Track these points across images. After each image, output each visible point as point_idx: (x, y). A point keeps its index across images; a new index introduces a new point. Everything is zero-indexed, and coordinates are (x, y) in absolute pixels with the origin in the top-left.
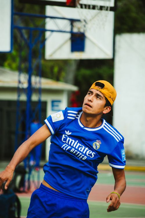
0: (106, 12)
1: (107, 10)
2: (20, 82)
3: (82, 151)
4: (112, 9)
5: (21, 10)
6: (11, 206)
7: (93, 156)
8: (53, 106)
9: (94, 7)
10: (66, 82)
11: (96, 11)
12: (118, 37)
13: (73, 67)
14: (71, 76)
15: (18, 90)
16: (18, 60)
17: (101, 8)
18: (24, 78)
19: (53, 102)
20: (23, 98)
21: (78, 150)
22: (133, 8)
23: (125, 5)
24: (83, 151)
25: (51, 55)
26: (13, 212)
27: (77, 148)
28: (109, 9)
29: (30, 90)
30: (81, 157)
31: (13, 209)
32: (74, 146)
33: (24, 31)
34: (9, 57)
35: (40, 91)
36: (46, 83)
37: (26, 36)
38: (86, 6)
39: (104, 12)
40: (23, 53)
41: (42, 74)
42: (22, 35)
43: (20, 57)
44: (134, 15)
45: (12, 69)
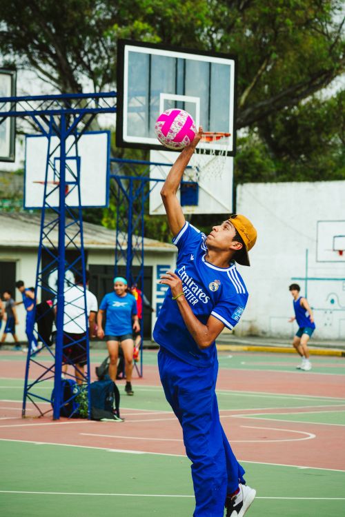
0: (224, 157)
1: (224, 155)
2: (117, 242)
3: (194, 292)
4: (230, 154)
5: (120, 156)
6: (108, 396)
7: (207, 301)
8: (159, 272)
9: (208, 152)
11: (211, 157)
12: (239, 187)
15: (115, 253)
16: (116, 215)
17: (217, 153)
18: (122, 238)
19: (159, 267)
20: (122, 262)
21: (190, 289)
22: (257, 152)
23: (247, 148)
24: (196, 292)
25: (155, 211)
26: (111, 403)
27: (190, 287)
28: (226, 154)
29: (130, 253)
30: (192, 299)
31: (110, 399)
32: (187, 284)
33: (122, 181)
34: (105, 215)
35: (143, 254)
36: (150, 244)
37: (125, 188)
38: (198, 150)
39: (220, 157)
40: (122, 208)
41: (146, 233)
42: (120, 186)
43: (119, 212)
44: (258, 160)
45: (110, 227)
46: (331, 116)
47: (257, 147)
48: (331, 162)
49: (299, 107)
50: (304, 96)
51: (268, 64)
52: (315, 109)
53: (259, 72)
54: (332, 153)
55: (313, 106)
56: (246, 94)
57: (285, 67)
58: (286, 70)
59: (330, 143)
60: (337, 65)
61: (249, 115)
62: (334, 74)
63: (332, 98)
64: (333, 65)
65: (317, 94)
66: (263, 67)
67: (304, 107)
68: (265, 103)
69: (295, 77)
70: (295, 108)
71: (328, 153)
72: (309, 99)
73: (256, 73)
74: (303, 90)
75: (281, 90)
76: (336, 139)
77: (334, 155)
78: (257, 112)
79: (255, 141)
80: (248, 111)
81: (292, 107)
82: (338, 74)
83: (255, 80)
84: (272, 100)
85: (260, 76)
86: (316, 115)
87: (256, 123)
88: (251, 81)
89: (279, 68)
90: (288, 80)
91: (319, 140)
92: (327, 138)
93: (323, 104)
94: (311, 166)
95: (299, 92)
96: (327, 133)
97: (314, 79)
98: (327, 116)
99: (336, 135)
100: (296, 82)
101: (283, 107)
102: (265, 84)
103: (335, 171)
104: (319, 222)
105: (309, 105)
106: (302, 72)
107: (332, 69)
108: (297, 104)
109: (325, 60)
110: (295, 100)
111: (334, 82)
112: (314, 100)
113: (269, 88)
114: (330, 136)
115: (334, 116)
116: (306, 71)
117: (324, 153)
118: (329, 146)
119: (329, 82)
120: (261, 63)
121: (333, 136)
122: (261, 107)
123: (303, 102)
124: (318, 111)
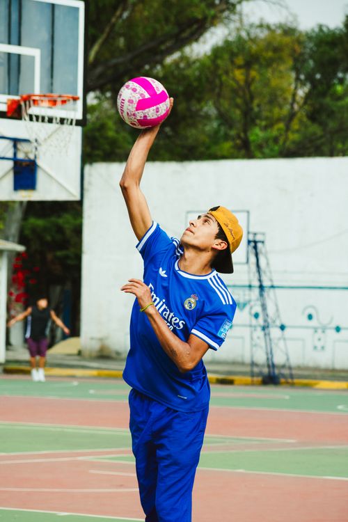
0: (71, 127)
1: (71, 124)
4: (78, 123)
9: (50, 120)
10: (7, 239)
11: (54, 126)
12: (87, 168)
13: (18, 215)
14: (14, 229)
17: (62, 121)
22: (110, 124)
23: (98, 118)
28: (74, 122)
38: (37, 117)
39: (66, 127)
44: (111, 134)
46: (204, 80)
47: (109, 117)
48: (203, 138)
49: (163, 66)
50: (170, 51)
51: (124, 10)
52: (184, 69)
53: (113, 20)
54: (205, 125)
55: (182, 65)
56: (96, 48)
57: (146, 13)
58: (147, 18)
59: (202, 113)
60: (212, 12)
61: (101, 76)
62: (208, 25)
63: (205, 55)
64: (207, 12)
65: (187, 50)
66: (118, 13)
67: (170, 66)
68: (120, 60)
69: (158, 26)
70: (159, 67)
71: (200, 126)
72: (176, 55)
73: (109, 21)
74: (169, 44)
75: (140, 43)
76: (209, 108)
77: (208, 128)
78: (110, 72)
79: (107, 110)
80: (99, 70)
81: (155, 67)
82: (213, 24)
83: (107, 30)
84: (129, 56)
85: (114, 25)
86: (185, 78)
87: (109, 86)
88: (102, 32)
89: (138, 15)
90: (149, 30)
91: (189, 109)
92: (198, 107)
93: (194, 62)
94: (178, 142)
95: (163, 47)
96: (199, 100)
97: (182, 31)
98: (199, 79)
99: (210, 103)
100: (159, 34)
101: (142, 66)
102: (120, 35)
103: (208, 148)
104: (188, 212)
105: (176, 64)
106: (167, 20)
107: (205, 18)
108: (161, 62)
109: (197, 6)
110: (158, 58)
111: (207, 35)
112: (183, 58)
113: (125, 40)
114: (203, 104)
115: (207, 78)
116: (172, 19)
117: (194, 125)
118: (201, 116)
119: (201, 34)
120: (115, 8)
121: (206, 103)
122: (115, 66)
123: (169, 60)
124: (188, 72)
